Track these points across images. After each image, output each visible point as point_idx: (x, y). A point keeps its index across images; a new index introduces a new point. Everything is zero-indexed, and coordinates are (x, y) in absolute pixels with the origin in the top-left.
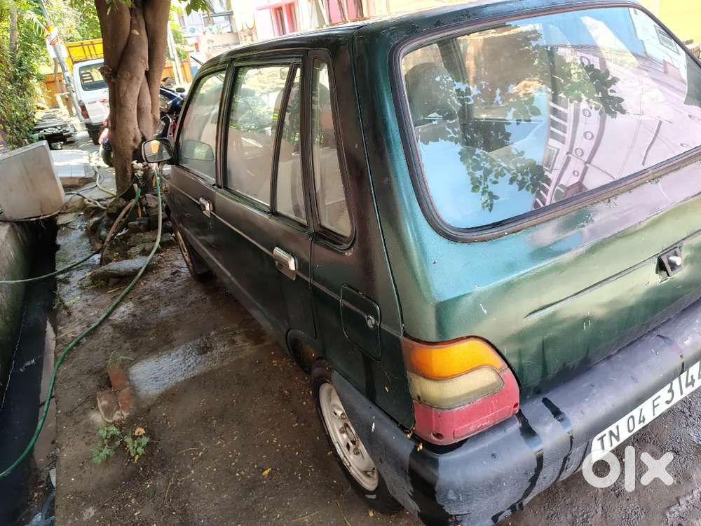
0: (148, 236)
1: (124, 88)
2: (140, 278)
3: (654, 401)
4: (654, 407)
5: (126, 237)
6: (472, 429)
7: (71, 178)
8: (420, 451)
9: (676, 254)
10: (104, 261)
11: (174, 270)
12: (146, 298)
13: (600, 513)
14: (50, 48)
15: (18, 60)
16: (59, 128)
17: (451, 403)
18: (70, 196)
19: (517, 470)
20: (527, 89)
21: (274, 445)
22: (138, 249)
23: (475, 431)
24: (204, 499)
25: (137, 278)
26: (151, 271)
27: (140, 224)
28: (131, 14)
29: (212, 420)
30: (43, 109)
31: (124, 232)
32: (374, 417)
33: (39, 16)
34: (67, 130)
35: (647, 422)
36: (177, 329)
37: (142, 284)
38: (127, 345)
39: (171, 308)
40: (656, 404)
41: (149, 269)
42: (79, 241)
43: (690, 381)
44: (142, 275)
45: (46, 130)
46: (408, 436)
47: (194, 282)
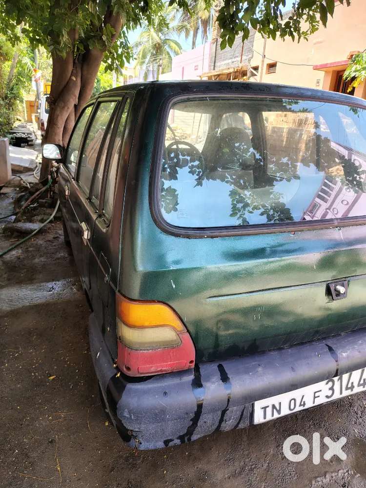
0: (48, 211)
1: (58, 112)
2: (33, 236)
3: (315, 393)
4: (315, 397)
5: (35, 209)
6: (153, 369)
7: (19, 166)
8: (118, 377)
9: (343, 285)
10: (17, 221)
11: (56, 236)
12: (31, 249)
13: (265, 467)
14: (34, 83)
15: (11, 87)
16: (26, 134)
17: (138, 346)
18: (14, 177)
19: (180, 409)
20: (338, 172)
21: (65, 362)
22: (39, 218)
23: (155, 372)
24: (5, 384)
25: (31, 235)
26: (42, 233)
27: (46, 202)
28: (73, 67)
29: (34, 335)
30: (20, 120)
31: (35, 205)
32: (101, 348)
33: (32, 62)
34: (31, 137)
35: (306, 407)
36: (40, 273)
37: (33, 240)
38: (5, 276)
39: (42, 259)
40: (317, 395)
41: (41, 232)
42: (8, 205)
43: (350, 386)
44: (35, 234)
45: (18, 134)
46: (114, 365)
47: (65, 246)
